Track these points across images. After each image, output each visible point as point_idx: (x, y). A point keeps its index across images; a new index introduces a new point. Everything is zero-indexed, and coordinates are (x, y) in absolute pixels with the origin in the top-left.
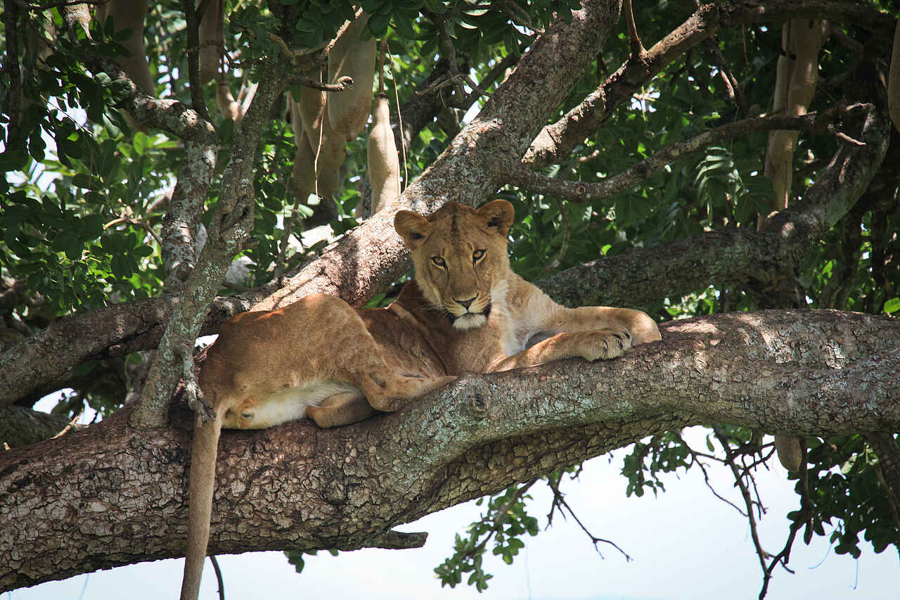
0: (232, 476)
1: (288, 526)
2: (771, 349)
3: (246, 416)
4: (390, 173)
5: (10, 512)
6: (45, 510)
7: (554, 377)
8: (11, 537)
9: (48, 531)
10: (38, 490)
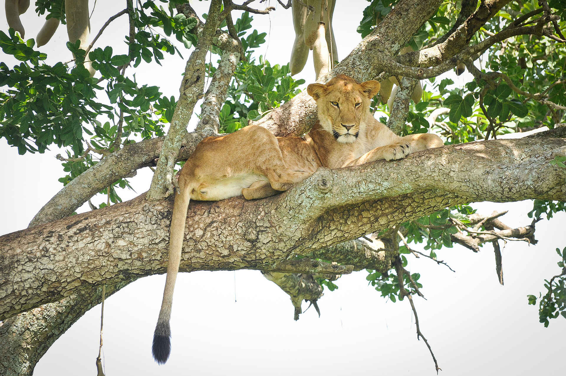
0: (196, 226)
1: (227, 254)
2: (518, 159)
3: (203, 193)
4: (323, 65)
5: (74, 245)
6: (94, 245)
7: (369, 170)
8: (74, 259)
9: (95, 256)
10: (90, 233)
